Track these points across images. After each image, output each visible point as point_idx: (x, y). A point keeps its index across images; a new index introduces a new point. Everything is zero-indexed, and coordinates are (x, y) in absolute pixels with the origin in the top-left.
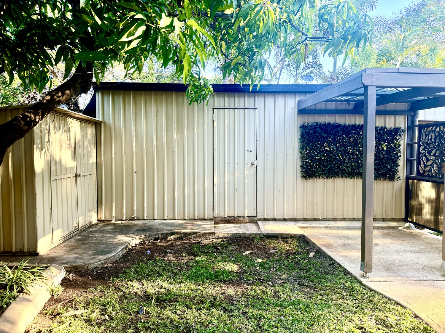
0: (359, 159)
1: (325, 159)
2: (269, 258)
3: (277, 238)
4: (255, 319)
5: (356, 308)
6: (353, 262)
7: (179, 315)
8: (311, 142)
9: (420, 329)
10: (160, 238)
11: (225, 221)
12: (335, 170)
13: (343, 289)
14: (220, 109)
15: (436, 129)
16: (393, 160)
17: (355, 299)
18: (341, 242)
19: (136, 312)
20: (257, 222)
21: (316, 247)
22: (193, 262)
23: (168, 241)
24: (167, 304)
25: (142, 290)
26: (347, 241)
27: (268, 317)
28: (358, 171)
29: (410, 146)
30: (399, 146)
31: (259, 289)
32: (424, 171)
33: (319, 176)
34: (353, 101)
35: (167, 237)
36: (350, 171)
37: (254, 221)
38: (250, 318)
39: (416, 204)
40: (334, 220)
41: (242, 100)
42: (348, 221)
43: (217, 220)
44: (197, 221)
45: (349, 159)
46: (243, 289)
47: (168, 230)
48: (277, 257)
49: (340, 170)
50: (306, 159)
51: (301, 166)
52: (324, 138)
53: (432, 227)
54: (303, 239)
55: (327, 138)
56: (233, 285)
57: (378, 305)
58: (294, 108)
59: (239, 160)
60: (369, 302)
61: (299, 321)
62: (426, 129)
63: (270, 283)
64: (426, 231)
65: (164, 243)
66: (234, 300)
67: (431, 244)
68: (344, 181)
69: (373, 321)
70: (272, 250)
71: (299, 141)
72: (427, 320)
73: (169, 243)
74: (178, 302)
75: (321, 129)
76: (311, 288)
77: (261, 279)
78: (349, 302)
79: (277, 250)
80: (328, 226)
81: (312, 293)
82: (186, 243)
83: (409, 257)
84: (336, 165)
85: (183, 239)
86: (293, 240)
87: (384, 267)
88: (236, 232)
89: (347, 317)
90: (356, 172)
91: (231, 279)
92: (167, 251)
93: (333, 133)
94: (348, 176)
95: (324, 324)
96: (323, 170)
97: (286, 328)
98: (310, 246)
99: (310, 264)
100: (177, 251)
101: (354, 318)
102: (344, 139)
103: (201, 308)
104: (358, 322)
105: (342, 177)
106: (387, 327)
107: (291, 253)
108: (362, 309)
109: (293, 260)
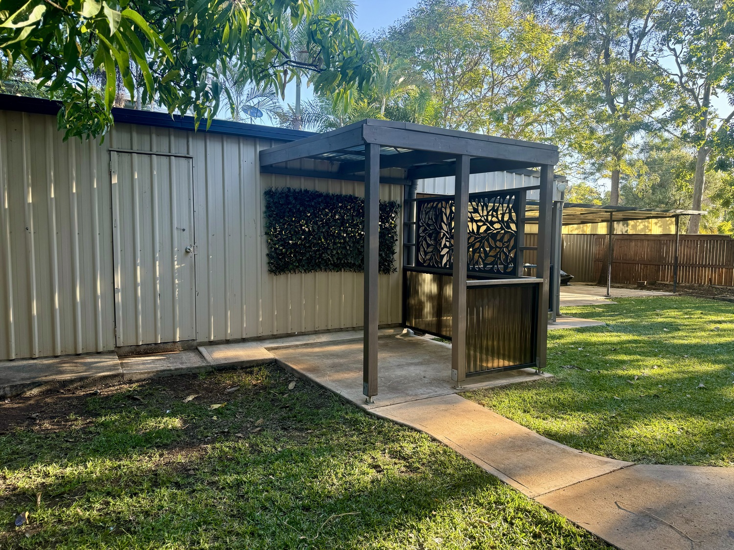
0: (346, 244)
1: (301, 244)
2: (228, 400)
3: (235, 369)
4: (231, 487)
5: (364, 444)
6: (349, 385)
7: (99, 510)
8: (282, 218)
9: (440, 453)
10: (9, 395)
11: (139, 352)
12: (315, 261)
13: (344, 424)
14: (123, 154)
15: (437, 205)
16: (388, 246)
17: (361, 434)
18: (329, 362)
19: (7, 524)
20: (197, 349)
21: (296, 375)
22: (96, 427)
23: (29, 398)
24: (68, 499)
25: (6, 488)
26: (336, 361)
27: (250, 481)
28: (346, 261)
29: (407, 226)
30: (395, 226)
31: (226, 446)
32: (424, 259)
33: (294, 270)
34: (338, 160)
35: (25, 392)
36: (336, 261)
37: (191, 346)
38: (223, 488)
39: (415, 303)
40: (316, 333)
41: (164, 141)
42: (334, 333)
43: (122, 351)
44: (83, 358)
45: (335, 243)
46: (199, 451)
47: (23, 379)
48: (240, 398)
49: (323, 259)
50: (275, 245)
51: (268, 255)
52: (301, 212)
53: (434, 331)
54: (273, 365)
55: (305, 213)
56: (182, 449)
57: (390, 435)
58: (253, 163)
59: (161, 244)
60: (379, 434)
61: (297, 475)
62: (426, 204)
63: (240, 435)
64: (428, 337)
65: (20, 403)
66: (190, 470)
67: (435, 352)
68: (328, 275)
69: (387, 456)
70: (230, 388)
71: (263, 215)
72: (446, 441)
73: (32, 402)
74: (89, 491)
75: (295, 199)
76: (301, 430)
77: (225, 432)
78: (355, 438)
79: (239, 387)
80: (308, 342)
81: (304, 437)
82: (69, 398)
83: (415, 371)
84: (317, 253)
85: (58, 392)
86: (260, 370)
87: (389, 387)
88: (162, 368)
89: (356, 457)
90: (342, 262)
91: (175, 441)
92: (34, 416)
93: (312, 206)
94: (333, 269)
95: (329, 472)
96: (300, 261)
97: (280, 489)
98: (286, 374)
99: (293, 399)
100: (55, 413)
101: (365, 457)
102: (327, 214)
103: (137, 491)
104: (370, 461)
105: (326, 270)
106: (404, 458)
107: (261, 388)
108: (372, 443)
109: (266, 397)
